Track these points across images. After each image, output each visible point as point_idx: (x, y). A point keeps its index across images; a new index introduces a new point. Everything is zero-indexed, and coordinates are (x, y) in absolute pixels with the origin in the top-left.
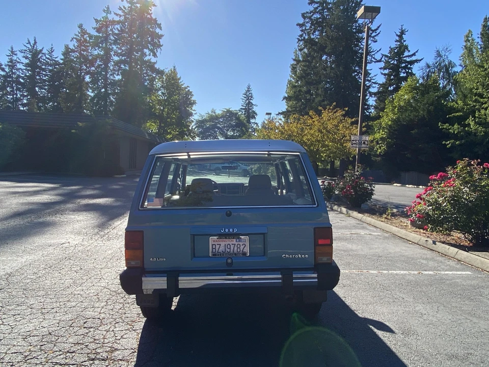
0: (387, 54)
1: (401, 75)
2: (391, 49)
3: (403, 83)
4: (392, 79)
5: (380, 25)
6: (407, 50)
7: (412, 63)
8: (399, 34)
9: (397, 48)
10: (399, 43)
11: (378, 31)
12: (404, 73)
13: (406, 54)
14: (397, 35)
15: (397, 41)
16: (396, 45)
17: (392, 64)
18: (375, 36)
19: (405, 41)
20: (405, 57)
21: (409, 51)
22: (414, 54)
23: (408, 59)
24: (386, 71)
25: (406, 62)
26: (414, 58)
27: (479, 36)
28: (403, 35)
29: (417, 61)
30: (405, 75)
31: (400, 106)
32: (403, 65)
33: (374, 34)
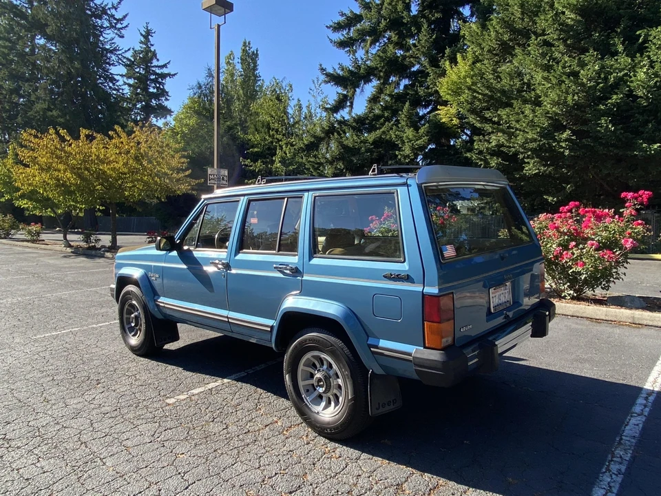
0: (130, 58)
1: (150, 90)
2: (135, 51)
3: (153, 101)
4: (138, 94)
5: (127, 15)
6: (156, 58)
7: (164, 76)
8: (144, 33)
9: (142, 51)
10: (144, 46)
11: (125, 23)
12: (154, 88)
13: (155, 63)
14: (142, 34)
15: (141, 42)
16: (141, 48)
17: (137, 72)
18: (121, 29)
19: (152, 45)
20: (153, 67)
21: (158, 60)
22: (165, 66)
23: (158, 71)
24: (131, 81)
25: (155, 73)
26: (165, 71)
27: (240, 61)
28: (150, 37)
29: (169, 75)
30: (155, 91)
31: (183, 132)
32: (153, 77)
33: (119, 26)
